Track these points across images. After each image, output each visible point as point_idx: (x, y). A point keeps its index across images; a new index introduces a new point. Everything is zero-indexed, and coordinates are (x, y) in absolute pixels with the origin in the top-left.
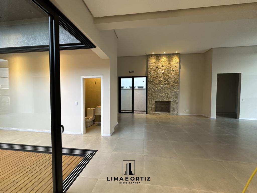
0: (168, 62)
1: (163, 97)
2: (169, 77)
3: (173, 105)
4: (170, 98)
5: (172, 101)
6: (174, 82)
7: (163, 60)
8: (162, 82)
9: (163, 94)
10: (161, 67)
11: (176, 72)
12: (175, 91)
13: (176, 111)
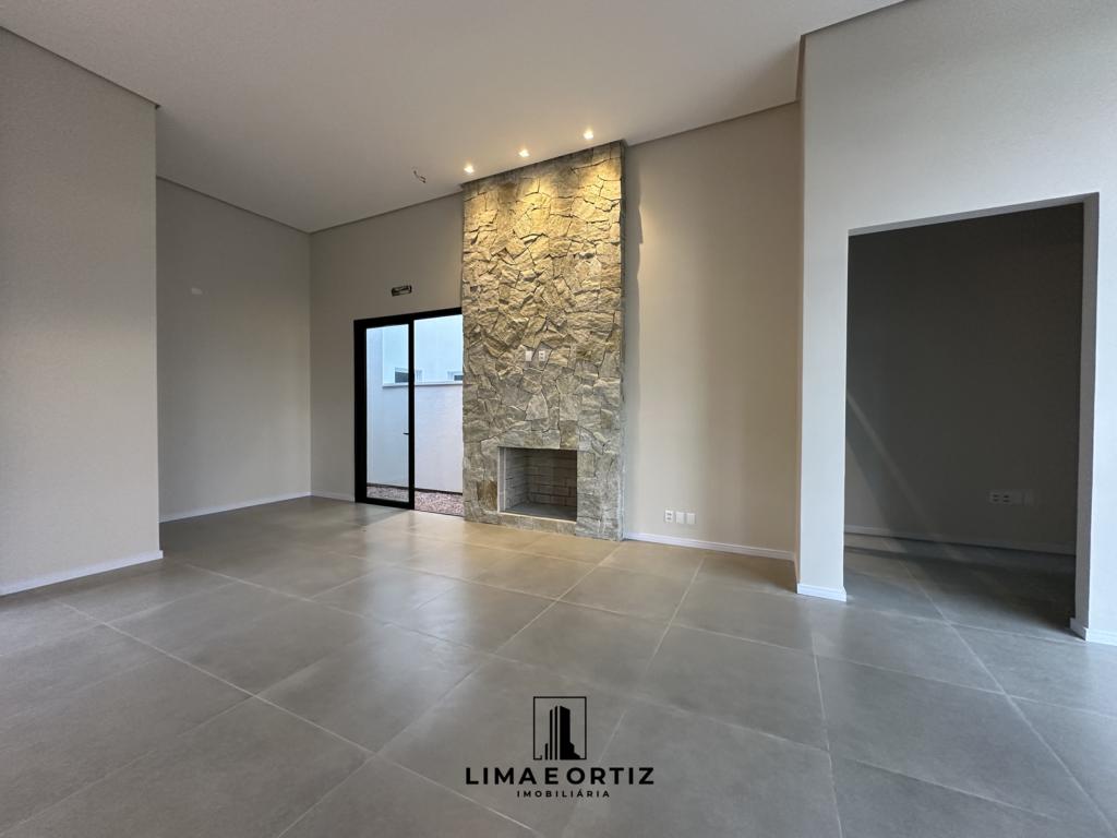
0: (559, 211)
1: (535, 422)
2: (567, 300)
3: (587, 473)
4: (573, 431)
5: (582, 446)
6: (594, 328)
7: (532, 199)
8: (528, 336)
9: (536, 406)
10: (526, 243)
11: (605, 266)
12: (600, 383)
13: (606, 515)
